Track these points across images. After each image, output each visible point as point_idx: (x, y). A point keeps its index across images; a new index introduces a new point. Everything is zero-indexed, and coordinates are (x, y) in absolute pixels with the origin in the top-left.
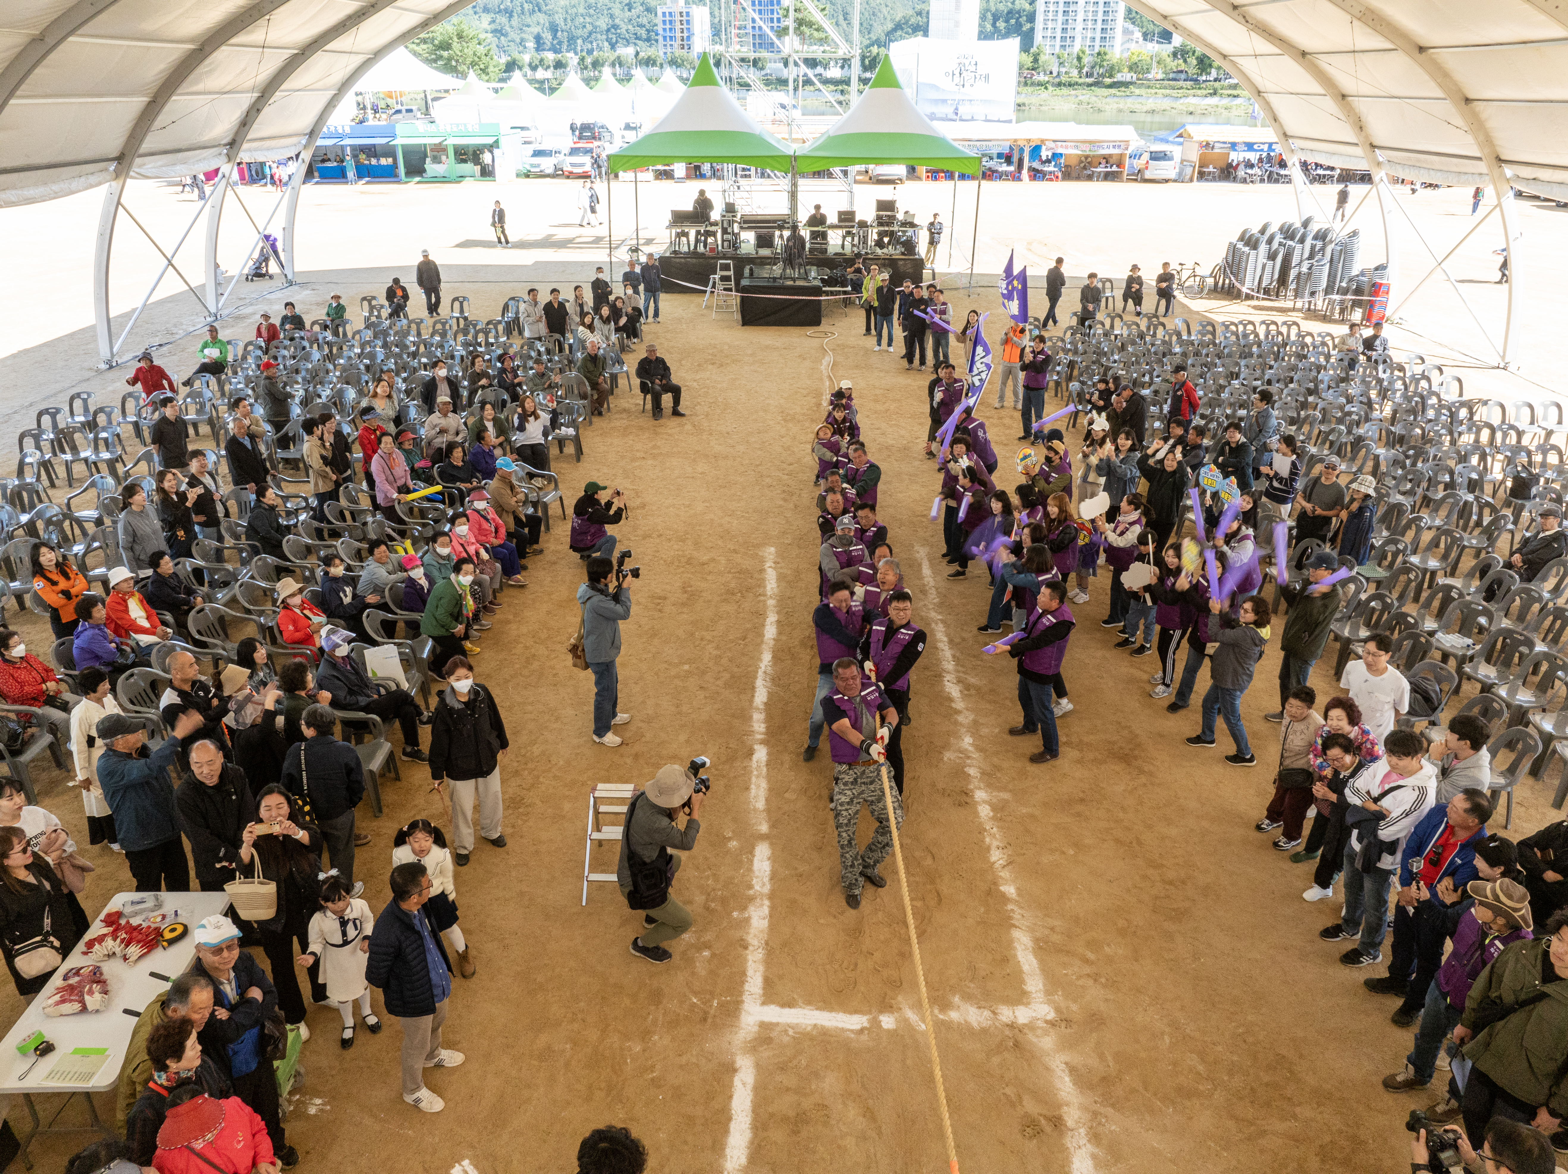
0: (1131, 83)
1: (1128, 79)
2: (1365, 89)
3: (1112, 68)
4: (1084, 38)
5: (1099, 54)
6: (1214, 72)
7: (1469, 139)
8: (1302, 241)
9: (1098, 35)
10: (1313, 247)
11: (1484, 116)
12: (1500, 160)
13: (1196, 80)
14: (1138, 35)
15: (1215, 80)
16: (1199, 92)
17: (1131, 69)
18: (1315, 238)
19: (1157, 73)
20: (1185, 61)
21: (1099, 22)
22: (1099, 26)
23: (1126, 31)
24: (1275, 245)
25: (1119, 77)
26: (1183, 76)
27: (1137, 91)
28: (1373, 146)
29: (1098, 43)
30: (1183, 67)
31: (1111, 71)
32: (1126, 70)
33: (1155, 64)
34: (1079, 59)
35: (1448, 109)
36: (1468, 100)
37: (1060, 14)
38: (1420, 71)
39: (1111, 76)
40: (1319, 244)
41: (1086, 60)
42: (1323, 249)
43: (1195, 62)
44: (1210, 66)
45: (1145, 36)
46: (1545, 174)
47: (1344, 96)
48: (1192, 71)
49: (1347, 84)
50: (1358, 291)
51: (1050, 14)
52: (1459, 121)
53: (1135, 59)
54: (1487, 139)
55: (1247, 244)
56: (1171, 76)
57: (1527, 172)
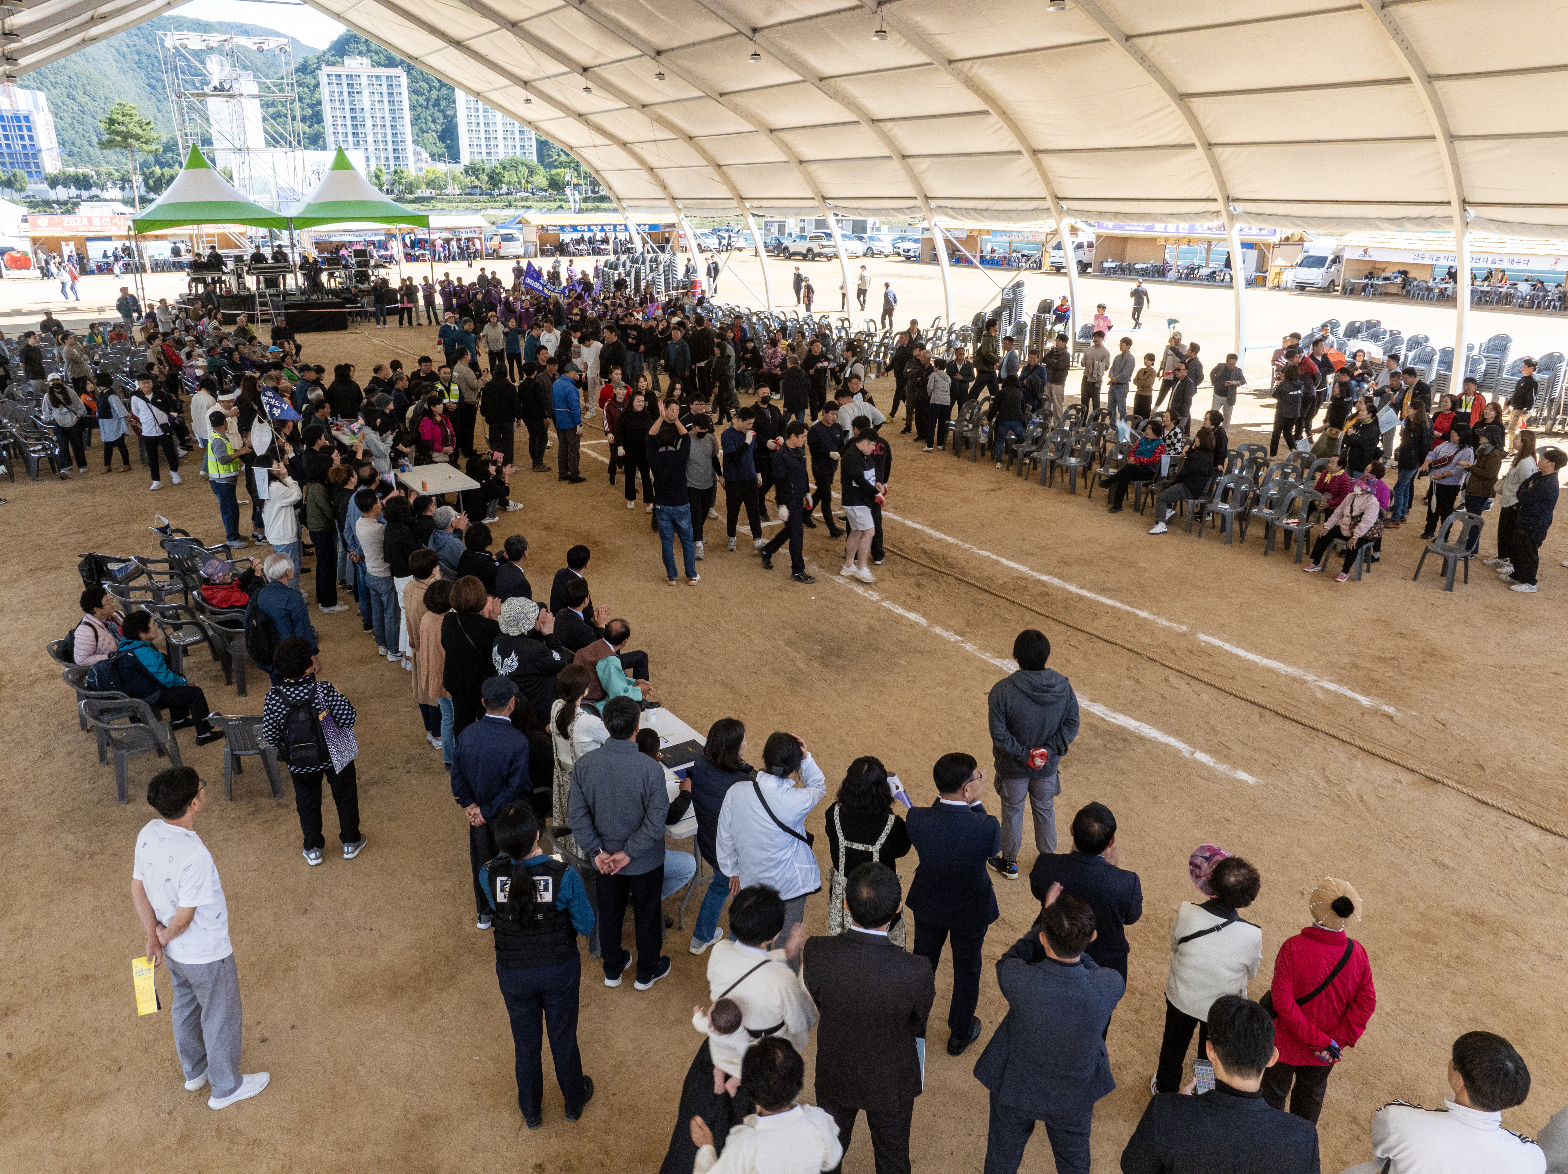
0: (433, 198)
1: (428, 195)
2: (665, 164)
3: (411, 184)
4: (378, 158)
5: (396, 172)
6: (504, 187)
7: (725, 188)
8: (643, 263)
9: (391, 155)
10: (651, 267)
11: (729, 174)
12: (742, 198)
13: (491, 194)
14: (425, 155)
15: (507, 194)
16: (496, 205)
17: (428, 185)
18: (651, 261)
19: (453, 189)
20: (477, 178)
21: (390, 143)
22: (390, 146)
23: (416, 153)
24: (628, 268)
25: (419, 193)
26: (478, 191)
27: (440, 205)
28: (674, 199)
29: (392, 162)
30: (476, 183)
31: (410, 188)
32: (424, 186)
33: (450, 181)
34: (377, 177)
35: (710, 171)
36: (719, 166)
37: (350, 136)
38: (692, 150)
39: (411, 193)
40: (654, 265)
41: (384, 178)
42: (657, 268)
43: (486, 178)
44: (501, 181)
45: (432, 156)
46: (764, 203)
47: (652, 169)
48: (486, 186)
49: (653, 161)
50: (684, 288)
51: (340, 135)
52: (718, 178)
53: (431, 176)
54: (733, 188)
55: (610, 268)
56: (467, 191)
57: (756, 203)
